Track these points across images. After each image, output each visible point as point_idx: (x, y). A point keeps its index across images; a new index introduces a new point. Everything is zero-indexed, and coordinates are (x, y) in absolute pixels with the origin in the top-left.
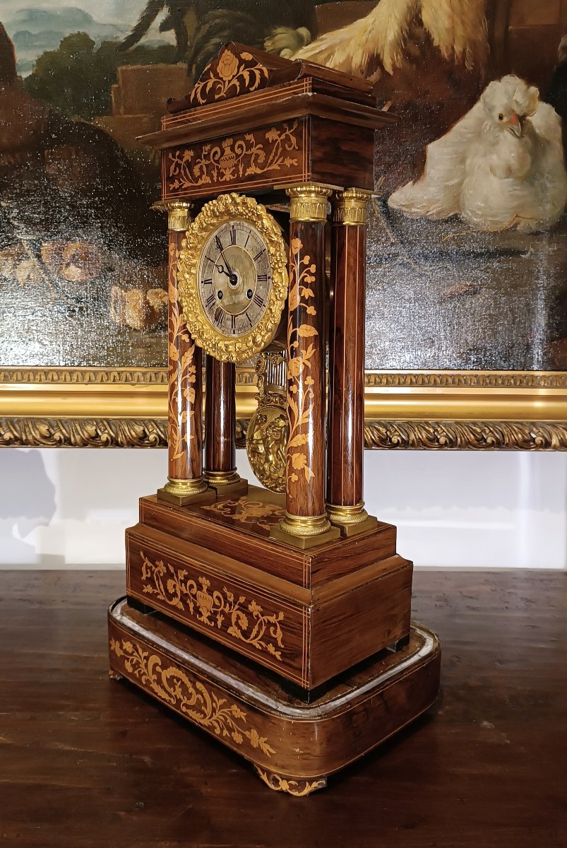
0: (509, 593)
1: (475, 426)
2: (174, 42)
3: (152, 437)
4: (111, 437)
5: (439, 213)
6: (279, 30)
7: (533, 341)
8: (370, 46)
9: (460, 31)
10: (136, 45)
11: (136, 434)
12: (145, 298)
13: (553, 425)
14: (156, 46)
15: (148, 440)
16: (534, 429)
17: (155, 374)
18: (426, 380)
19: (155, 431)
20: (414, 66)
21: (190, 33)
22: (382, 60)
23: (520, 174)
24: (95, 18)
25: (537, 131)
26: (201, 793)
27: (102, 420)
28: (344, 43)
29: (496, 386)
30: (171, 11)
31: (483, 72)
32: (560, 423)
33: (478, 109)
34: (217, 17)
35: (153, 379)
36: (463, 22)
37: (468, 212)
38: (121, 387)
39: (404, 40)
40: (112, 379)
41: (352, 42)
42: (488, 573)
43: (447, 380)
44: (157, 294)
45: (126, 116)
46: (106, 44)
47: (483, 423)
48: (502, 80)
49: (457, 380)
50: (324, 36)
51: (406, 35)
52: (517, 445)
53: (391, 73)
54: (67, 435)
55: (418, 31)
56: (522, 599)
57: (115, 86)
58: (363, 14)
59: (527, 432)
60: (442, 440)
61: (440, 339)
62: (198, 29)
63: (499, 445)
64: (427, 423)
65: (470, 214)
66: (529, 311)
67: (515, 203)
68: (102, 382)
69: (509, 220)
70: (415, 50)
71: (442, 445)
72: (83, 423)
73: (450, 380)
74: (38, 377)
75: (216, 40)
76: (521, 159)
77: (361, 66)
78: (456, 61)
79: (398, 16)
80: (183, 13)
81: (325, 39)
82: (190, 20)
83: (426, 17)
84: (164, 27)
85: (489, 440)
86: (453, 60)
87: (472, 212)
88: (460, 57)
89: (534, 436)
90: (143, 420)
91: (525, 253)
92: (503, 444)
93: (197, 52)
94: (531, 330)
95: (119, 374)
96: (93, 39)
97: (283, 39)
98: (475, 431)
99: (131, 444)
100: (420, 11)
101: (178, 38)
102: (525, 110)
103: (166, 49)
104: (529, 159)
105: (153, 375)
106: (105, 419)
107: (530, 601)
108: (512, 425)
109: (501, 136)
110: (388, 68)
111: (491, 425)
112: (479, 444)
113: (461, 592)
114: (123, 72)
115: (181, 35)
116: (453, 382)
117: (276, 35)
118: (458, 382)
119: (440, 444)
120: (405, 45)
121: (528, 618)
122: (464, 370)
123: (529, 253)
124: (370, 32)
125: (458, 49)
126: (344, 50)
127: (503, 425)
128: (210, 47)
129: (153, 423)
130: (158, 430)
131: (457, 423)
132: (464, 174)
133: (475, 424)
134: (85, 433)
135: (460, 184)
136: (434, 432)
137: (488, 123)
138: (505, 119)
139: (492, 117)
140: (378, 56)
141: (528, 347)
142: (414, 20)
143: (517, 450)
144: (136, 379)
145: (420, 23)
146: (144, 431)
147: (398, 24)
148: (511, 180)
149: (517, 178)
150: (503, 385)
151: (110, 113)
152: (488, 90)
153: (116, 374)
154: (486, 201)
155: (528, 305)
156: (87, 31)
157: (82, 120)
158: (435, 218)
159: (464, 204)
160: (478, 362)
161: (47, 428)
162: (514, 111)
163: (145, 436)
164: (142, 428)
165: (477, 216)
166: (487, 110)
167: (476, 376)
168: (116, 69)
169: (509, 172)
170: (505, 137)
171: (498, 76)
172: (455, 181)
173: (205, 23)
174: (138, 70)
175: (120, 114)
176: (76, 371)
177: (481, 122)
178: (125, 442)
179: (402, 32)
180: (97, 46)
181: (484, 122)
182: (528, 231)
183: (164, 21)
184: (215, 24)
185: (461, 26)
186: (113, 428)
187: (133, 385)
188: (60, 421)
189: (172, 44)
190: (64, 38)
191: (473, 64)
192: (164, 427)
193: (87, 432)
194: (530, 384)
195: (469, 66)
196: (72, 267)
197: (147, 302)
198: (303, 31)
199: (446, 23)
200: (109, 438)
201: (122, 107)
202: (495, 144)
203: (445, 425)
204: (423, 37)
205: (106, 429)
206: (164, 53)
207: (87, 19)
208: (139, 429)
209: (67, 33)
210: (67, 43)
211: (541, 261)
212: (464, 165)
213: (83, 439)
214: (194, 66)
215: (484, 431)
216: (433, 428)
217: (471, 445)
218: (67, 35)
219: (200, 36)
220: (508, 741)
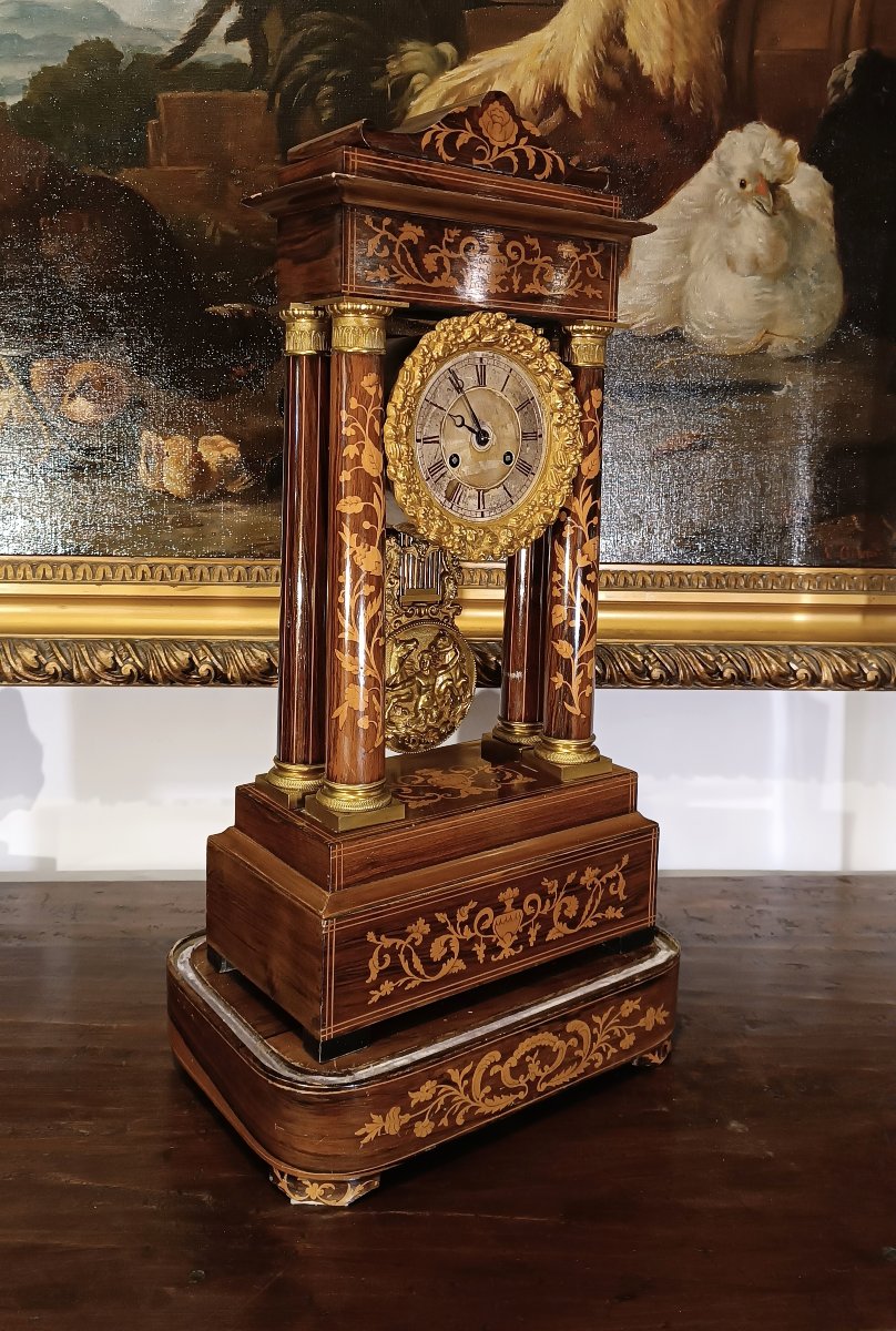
0: (759, 911)
1: (705, 652)
2: (247, 59)
3: (203, 669)
4: (138, 669)
5: (650, 325)
6: (410, 46)
7: (791, 521)
8: (548, 73)
9: (682, 57)
10: (192, 59)
11: (178, 664)
12: (195, 449)
13: (823, 650)
14: (219, 64)
15: (198, 674)
16: (795, 657)
17: (209, 568)
18: (631, 580)
19: (208, 659)
20: (614, 105)
21: (272, 45)
22: (566, 94)
23: (771, 270)
24: (124, 18)
25: (797, 206)
26: (297, 1252)
27: (123, 642)
28: (509, 69)
29: (736, 589)
30: (243, 11)
31: (716, 117)
32: (834, 647)
33: (708, 171)
34: (317, 23)
35: (206, 576)
36: (686, 42)
37: (694, 326)
38: (154, 589)
39: (599, 66)
40: (140, 576)
41: (521, 68)
42: (726, 879)
43: (662, 580)
44: (213, 443)
45: (169, 169)
46: (140, 58)
47: (717, 646)
48: (745, 129)
49: (677, 581)
50: (477, 57)
51: (601, 59)
52: (770, 681)
53: (579, 114)
54: (66, 666)
55: (620, 53)
56: (780, 921)
57: (154, 122)
58: (537, 27)
59: (784, 660)
60: (656, 673)
61: (651, 517)
62: (286, 39)
63: (743, 680)
64: (632, 646)
65: (697, 329)
66: (785, 475)
67: (764, 314)
68: (124, 581)
69: (754, 338)
70: (613, 79)
71: (657, 681)
72: (93, 647)
73: (667, 580)
74: (20, 572)
75: (313, 57)
76: (774, 248)
77: (533, 102)
78: (676, 99)
79: (589, 30)
80: (262, 15)
81: (479, 60)
82: (273, 26)
83: (631, 32)
84: (232, 35)
85: (727, 674)
86: (671, 98)
87: (700, 325)
88: (682, 93)
89: (794, 667)
90: (189, 642)
91: (779, 387)
92: (749, 678)
93: (282, 76)
94: (788, 505)
95: (151, 568)
96: (121, 50)
97: (416, 59)
98: (705, 658)
99: (170, 679)
100: (623, 24)
101: (253, 53)
102: (779, 175)
103: (235, 68)
104: (785, 247)
105: (206, 570)
106: (127, 640)
107: (791, 924)
108: (762, 650)
109: (744, 212)
110: (575, 107)
111: (730, 649)
112: (712, 679)
113: (685, 911)
114: (166, 101)
115: (258, 49)
116: (672, 583)
117: (405, 53)
118: (679, 583)
119: (651, 679)
120: (600, 74)
121: (790, 951)
122: (687, 564)
123: (786, 388)
124: (548, 52)
125: (679, 81)
126: (509, 77)
127: (748, 650)
128: (303, 67)
129: (204, 647)
130: (213, 657)
131: (677, 646)
132: (688, 268)
133: (705, 648)
134: (97, 663)
135: (682, 283)
136: (643, 661)
137: (724, 192)
138: (749, 188)
139: (730, 184)
140: (559, 88)
141: (785, 531)
142: (613, 32)
143: (769, 688)
144: (178, 576)
145: (623, 41)
146: (190, 659)
147: (590, 42)
148: (758, 278)
149: (766, 275)
150: (747, 589)
151: (144, 164)
152: (724, 144)
153: (146, 568)
154: (720, 309)
155: (783, 467)
156: (110, 37)
157: (101, 173)
158: (645, 334)
159: (688, 313)
160: (710, 551)
161: (34, 654)
162: (761, 175)
163: (192, 667)
164: (187, 655)
165: (707, 331)
166: (722, 173)
167: (706, 574)
168: (156, 98)
169: (756, 266)
170: (749, 214)
171: (738, 124)
172: (675, 278)
173: (296, 32)
174: (191, 99)
175: (160, 165)
176: (82, 563)
177: (713, 190)
178: (160, 677)
179: (596, 55)
180: (127, 61)
181: (717, 191)
182: (782, 355)
183: (233, 26)
184: (312, 33)
185: (683, 47)
186: (141, 654)
187: (174, 585)
188: (56, 643)
189: (243, 61)
190: (75, 47)
191: (702, 104)
192: (222, 652)
193: (99, 660)
194: (788, 587)
195: (696, 109)
196: (80, 401)
197: (199, 456)
198: (446, 48)
199: (662, 42)
200: (135, 670)
201: (165, 155)
202: (733, 224)
203: (661, 649)
204: (627, 63)
205: (130, 656)
206: (232, 74)
207: (111, 18)
208: (183, 656)
209: (80, 38)
210: (80, 54)
211: (804, 400)
212: (688, 254)
213: (93, 672)
214: (278, 95)
215: (719, 659)
216: (642, 654)
217: (700, 680)
218: (79, 42)
219: (287, 50)
220: (771, 1154)
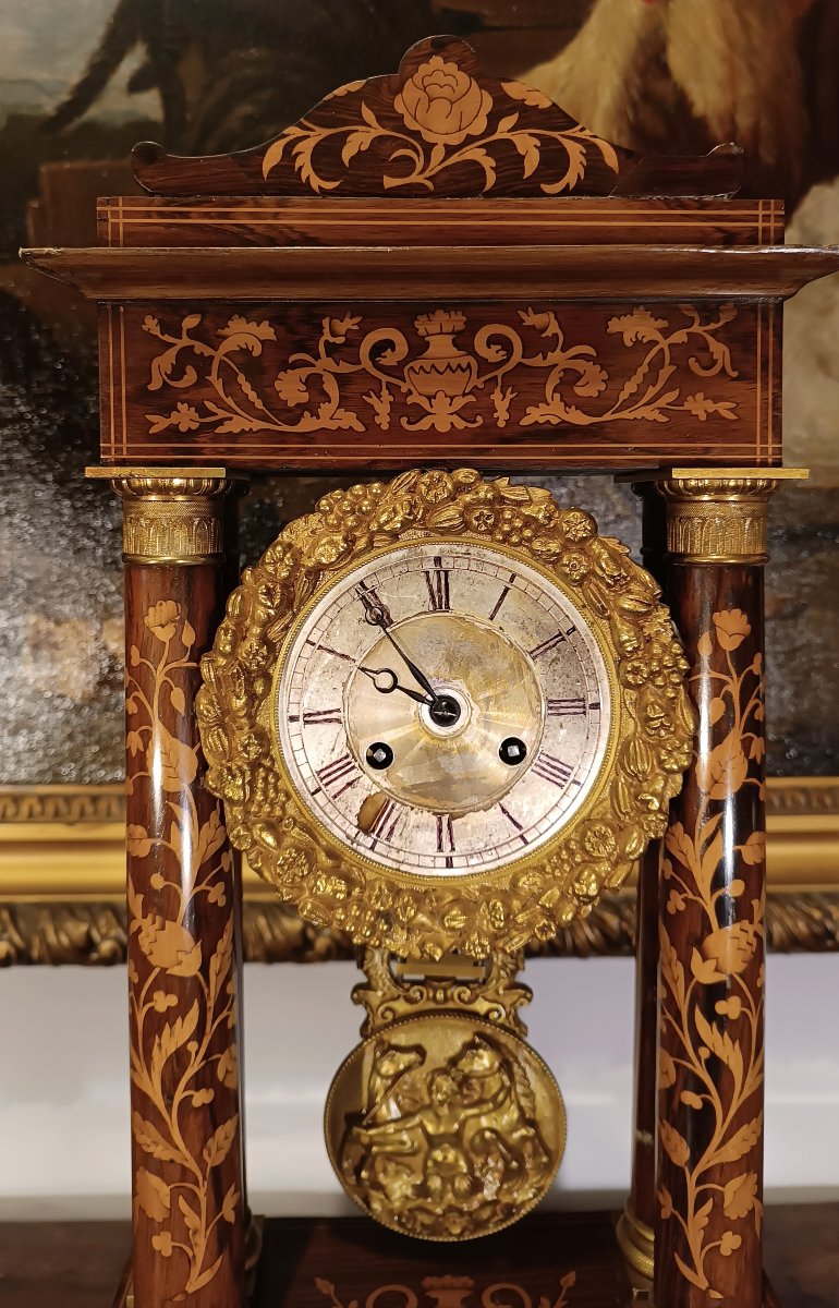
9: (746, 89)
10: (78, 121)
14: (120, 122)
30: (152, 51)
31: (796, 168)
36: (752, 69)
39: (634, 106)
46: (16, 121)
51: (636, 96)
55: (661, 88)
57: (35, 204)
58: (549, 55)
62: (207, 89)
70: (655, 125)
75: (246, 109)
79: (619, 58)
83: (677, 59)
84: (137, 85)
88: (748, 136)
100: (664, 49)
103: (141, 127)
114: (52, 174)
120: (635, 115)
125: (744, 121)
142: (651, 59)
145: (665, 71)
147: (620, 74)
168: (37, 171)
174: (84, 170)
179: (629, 91)
185: (748, 75)
189: (153, 118)
191: (776, 152)
195: (768, 156)
199: (719, 70)
204: (671, 101)
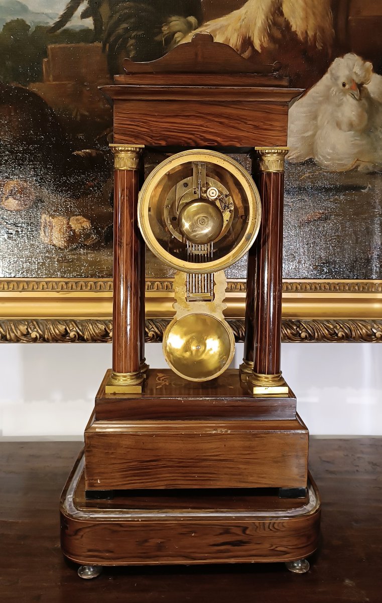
0: (358, 457)
1: (328, 323)
2: (92, 27)
3: (72, 334)
4: (40, 334)
5: (298, 157)
6: (173, 18)
7: (372, 256)
8: (244, 30)
9: (312, 22)
10: (63, 28)
11: (59, 332)
12: (68, 223)
14: (78, 30)
15: (69, 336)
16: (375, 326)
17: (76, 283)
18: (290, 287)
19: (74, 329)
20: (277, 46)
21: (105, 20)
22: (253, 41)
23: (359, 128)
24: (30, 8)
25: (372, 95)
27: (32, 321)
28: (223, 28)
29: (344, 291)
30: (90, 3)
31: (330, 51)
33: (326, 78)
34: (127, 8)
35: (74, 287)
36: (314, 14)
37: (321, 157)
38: (48, 294)
39: (270, 26)
40: (41, 288)
41: (230, 28)
42: (341, 440)
43: (306, 287)
44: (77, 220)
45: (54, 83)
46: (39, 28)
47: (334, 321)
48: (344, 57)
49: (313, 287)
50: (208, 23)
51: (271, 23)
52: (362, 338)
53: (260, 51)
54: (4, 333)
55: (280, 20)
56: (369, 463)
57: (46, 60)
58: (238, 7)
59: (369, 328)
60: (303, 335)
61: (300, 255)
62: (111, 17)
63: (348, 338)
64: (290, 321)
65: (322, 159)
66: (368, 233)
67: (356, 150)
68: (33, 290)
69: (351, 163)
70: (278, 34)
71: (304, 338)
72: (17, 323)
73: (308, 287)
75: (125, 25)
76: (360, 117)
77: (236, 45)
78: (309, 42)
79: (264, 8)
80: (99, 5)
81: (209, 25)
82: (105, 10)
83: (286, 9)
84: (84, 15)
85: (340, 335)
86: (306, 41)
87: (323, 157)
88: (312, 39)
89: (375, 331)
90: (65, 321)
91: (364, 188)
92: (351, 337)
93: (109, 35)
94: (370, 248)
95: (46, 283)
96: (29, 24)
97: (177, 25)
98: (329, 327)
99: (55, 340)
100: (281, 5)
101: (95, 24)
102: (362, 80)
103: (86, 31)
104: (366, 116)
105: (74, 284)
106: (34, 320)
107: (375, 465)
108: (357, 322)
109: (345, 99)
110: (257, 46)
111: (341, 322)
112: (333, 337)
113: (320, 457)
114: (52, 49)
115: (97, 21)
116: (311, 289)
117: (171, 22)
118: (315, 289)
119: (301, 338)
120: (270, 30)
121: (375, 480)
122: (319, 279)
123: (368, 188)
124: (243, 20)
125: (311, 33)
126: (224, 33)
127: (351, 322)
128: (120, 30)
129: (73, 323)
130: (77, 328)
131: (314, 321)
132: (317, 128)
133: (328, 321)
134: (19, 332)
135: (314, 135)
136: (296, 329)
137: (334, 89)
138: (347, 86)
139: (337, 85)
140: (249, 38)
141: (368, 261)
142: (277, 10)
143: (362, 342)
144: (60, 287)
145: (282, 14)
146: (66, 329)
147: (265, 15)
148: (352, 132)
149: (357, 131)
150: (349, 291)
151: (41, 81)
152: (334, 64)
153: (44, 283)
154: (334, 148)
155: (367, 228)
156: (24, 18)
157: (20, 86)
158: (295, 162)
159: (317, 151)
160: (330, 272)
162: (353, 80)
163: (66, 333)
164: (64, 327)
165: (327, 160)
166: (333, 79)
167: (328, 284)
168: (47, 47)
169: (351, 126)
170: (348, 100)
171: (341, 54)
172: (310, 133)
173: (116, 12)
174: (64, 48)
175: (49, 81)
176: (12, 281)
177: (328, 88)
178: (50, 338)
179: (268, 21)
180: (32, 29)
181: (331, 88)
182: (366, 171)
183: (85, 11)
184: (124, 13)
185: (312, 16)
186: (41, 327)
187: (58, 292)
189: (90, 28)
190: (6, 23)
191: (322, 45)
192: (82, 326)
193: (20, 330)
194: (370, 290)
195: (319, 46)
196: (11, 199)
197: (70, 227)
198: (192, 19)
199: (301, 13)
200: (37, 335)
201: (51, 76)
202: (339, 105)
203: (306, 322)
204: (284, 25)
205: (35, 328)
206: (84, 35)
207: (24, 9)
208: (62, 328)
209: (9, 19)
210: (9, 27)
211: (377, 194)
212: (317, 121)
213: (17, 336)
214: (108, 45)
215: (335, 327)
216: (296, 325)
217: (326, 338)
218: (8, 21)
219: (112, 21)
